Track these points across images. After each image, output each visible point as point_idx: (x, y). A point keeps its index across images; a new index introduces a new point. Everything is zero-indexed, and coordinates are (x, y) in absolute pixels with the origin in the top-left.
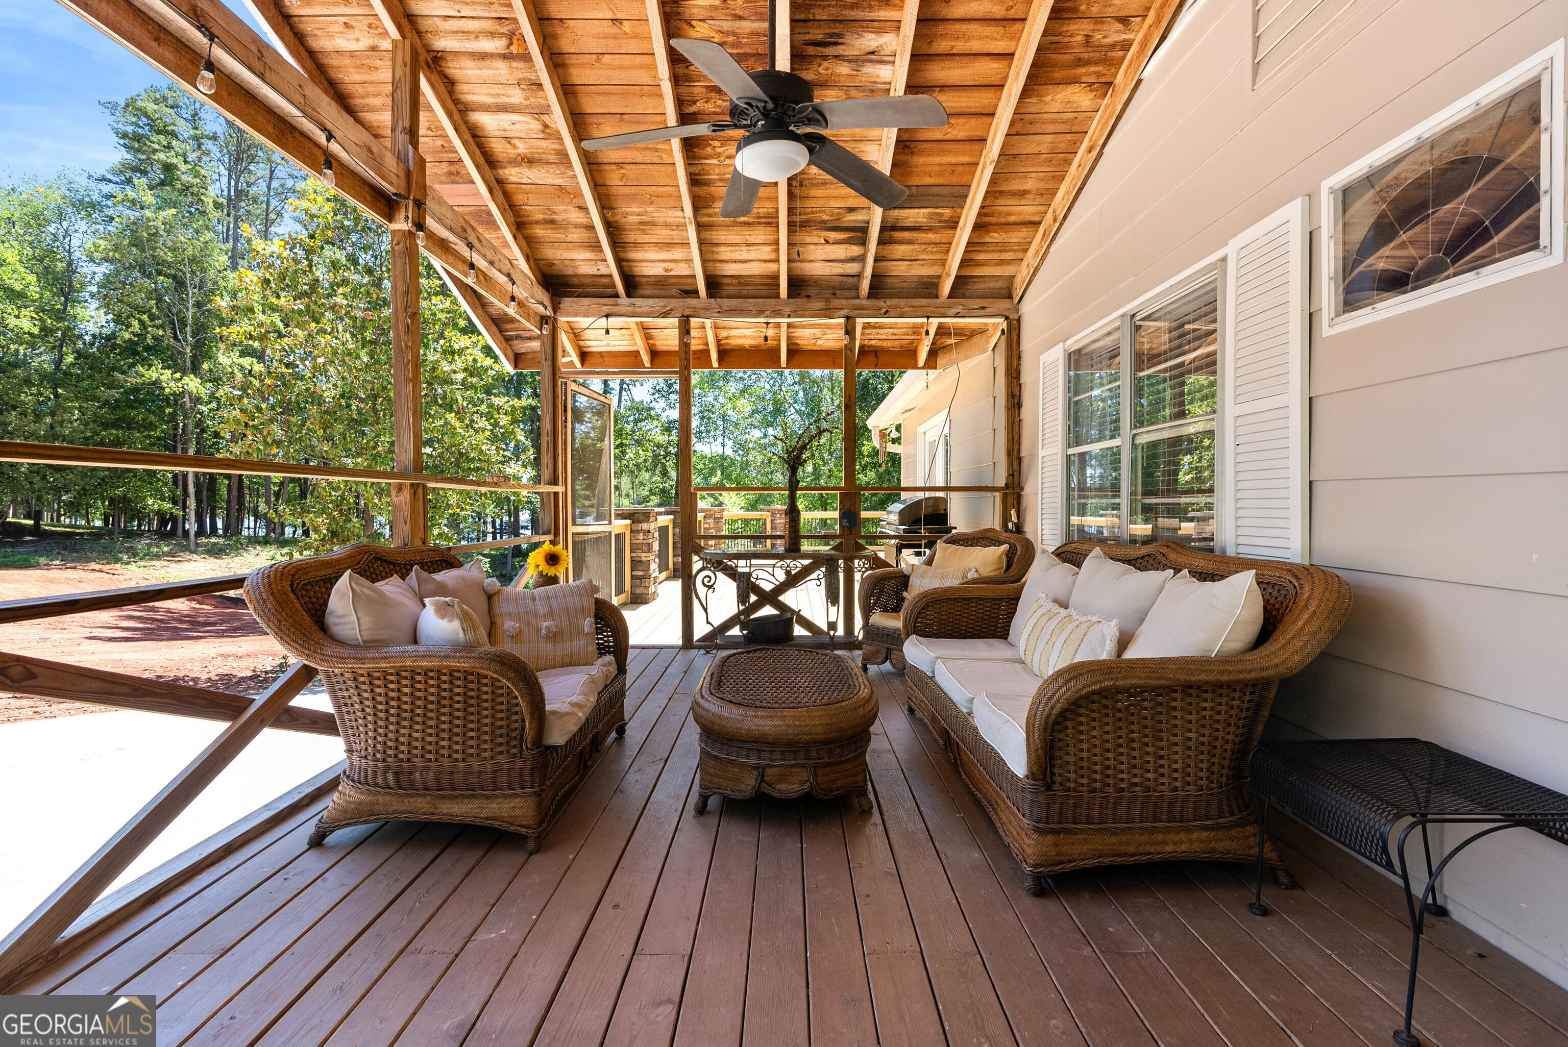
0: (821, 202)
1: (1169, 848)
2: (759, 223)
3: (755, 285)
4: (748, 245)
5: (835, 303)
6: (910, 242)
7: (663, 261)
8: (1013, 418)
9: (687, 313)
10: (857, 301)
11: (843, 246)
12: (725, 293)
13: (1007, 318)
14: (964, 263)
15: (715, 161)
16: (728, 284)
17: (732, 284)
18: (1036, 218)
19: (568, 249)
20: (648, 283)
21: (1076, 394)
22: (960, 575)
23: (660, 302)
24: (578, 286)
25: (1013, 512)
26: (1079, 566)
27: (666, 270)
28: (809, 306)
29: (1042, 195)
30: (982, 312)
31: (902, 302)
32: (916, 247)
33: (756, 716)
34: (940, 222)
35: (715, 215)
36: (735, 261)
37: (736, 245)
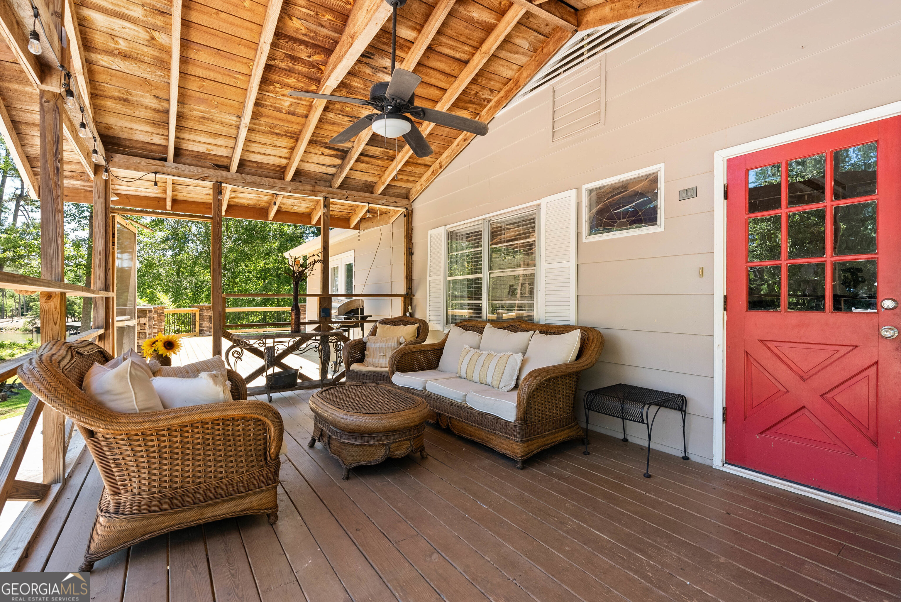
0: (328, 133)
1: (559, 438)
2: (286, 135)
3: (267, 169)
4: (273, 146)
5: (318, 188)
6: (368, 163)
7: (208, 144)
8: (409, 260)
9: (219, 180)
10: (330, 189)
11: (331, 158)
12: (246, 171)
13: (407, 209)
14: (393, 179)
15: (273, 95)
16: (249, 166)
17: (252, 167)
18: (430, 164)
19: (131, 121)
20: (189, 155)
21: (451, 252)
22: (396, 341)
23: (201, 170)
24: (128, 147)
25: (409, 307)
26: (481, 333)
27: (208, 150)
28: (303, 188)
29: (436, 154)
30: (395, 205)
31: (355, 193)
32: (370, 166)
33: (387, 418)
34: (386, 156)
35: (259, 125)
36: (261, 154)
37: (266, 144)
